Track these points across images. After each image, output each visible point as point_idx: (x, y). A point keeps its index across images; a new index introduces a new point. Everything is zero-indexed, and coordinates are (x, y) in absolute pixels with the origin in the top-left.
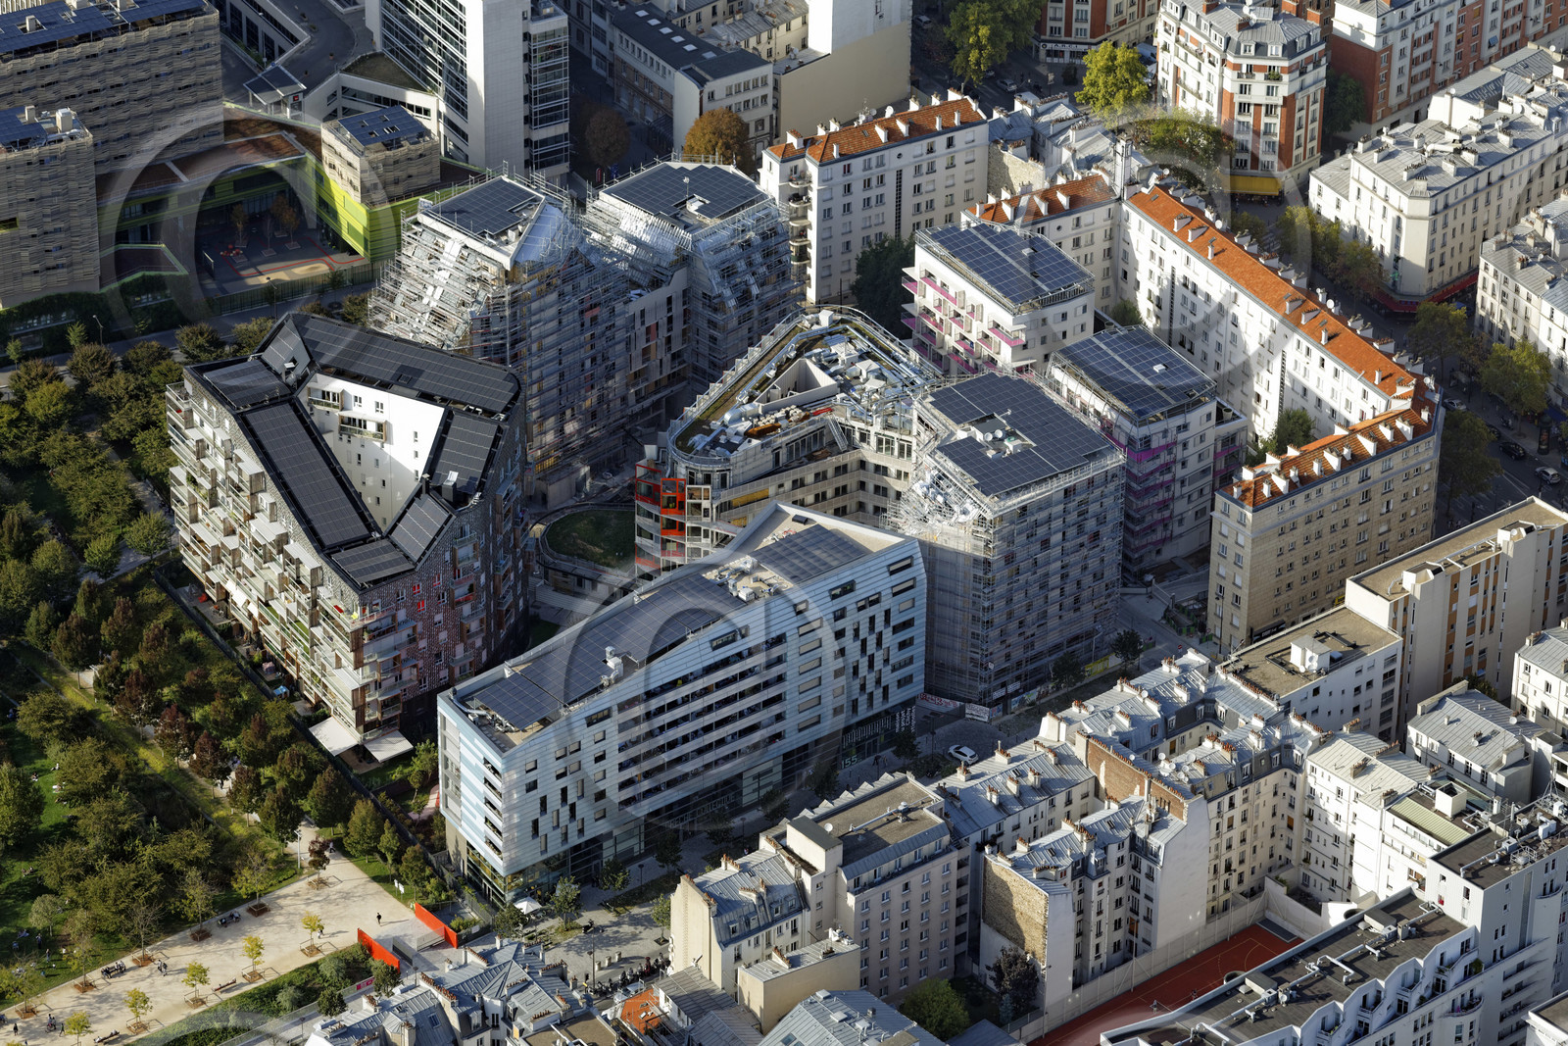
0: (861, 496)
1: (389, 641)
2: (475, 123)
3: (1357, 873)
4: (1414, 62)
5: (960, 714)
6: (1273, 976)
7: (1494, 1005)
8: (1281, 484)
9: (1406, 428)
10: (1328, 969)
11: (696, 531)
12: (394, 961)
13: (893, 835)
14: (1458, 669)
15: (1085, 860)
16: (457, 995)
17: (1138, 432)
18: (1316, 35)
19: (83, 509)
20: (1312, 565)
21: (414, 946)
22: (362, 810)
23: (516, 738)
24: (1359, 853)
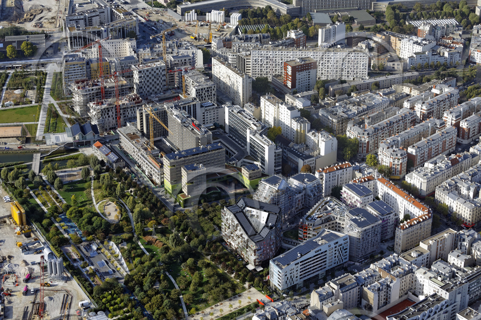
0: (336, 228)
1: (260, 251)
2: (266, 167)
3: (424, 291)
4: (421, 157)
5: (354, 264)
6: (414, 307)
7: (450, 312)
8: (407, 226)
9: (427, 217)
10: (423, 306)
11: (309, 234)
12: (263, 304)
13: (348, 284)
14: (438, 257)
15: (380, 288)
16: (278, 310)
17: (382, 217)
18: (406, 153)
19: (206, 230)
20: (412, 239)
21: (266, 302)
22: (256, 279)
23: (283, 267)
24: (425, 287)
